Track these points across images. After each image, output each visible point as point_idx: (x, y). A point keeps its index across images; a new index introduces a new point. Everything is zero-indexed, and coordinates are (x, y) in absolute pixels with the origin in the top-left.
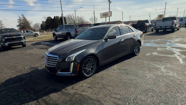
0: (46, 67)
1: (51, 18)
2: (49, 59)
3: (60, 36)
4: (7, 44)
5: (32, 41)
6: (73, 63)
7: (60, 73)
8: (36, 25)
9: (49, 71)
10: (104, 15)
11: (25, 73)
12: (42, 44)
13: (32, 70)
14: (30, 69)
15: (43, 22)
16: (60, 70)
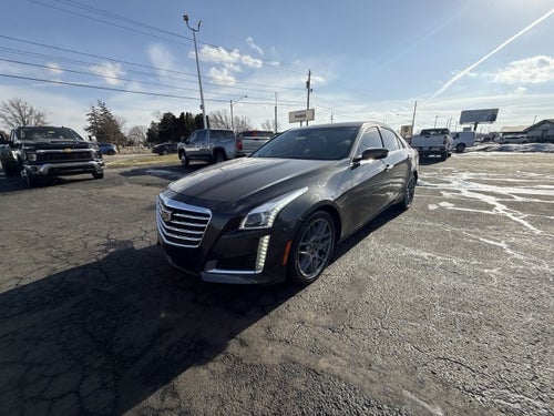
0: (159, 243)
1: (174, 117)
2: (173, 218)
3: (196, 156)
4: (43, 169)
5: (123, 167)
6: (267, 237)
7: (214, 271)
8: (136, 130)
9: (170, 261)
10: (297, 117)
11: (83, 263)
12: (150, 174)
13: (112, 250)
14: (104, 247)
15: (153, 123)
16: (216, 261)
